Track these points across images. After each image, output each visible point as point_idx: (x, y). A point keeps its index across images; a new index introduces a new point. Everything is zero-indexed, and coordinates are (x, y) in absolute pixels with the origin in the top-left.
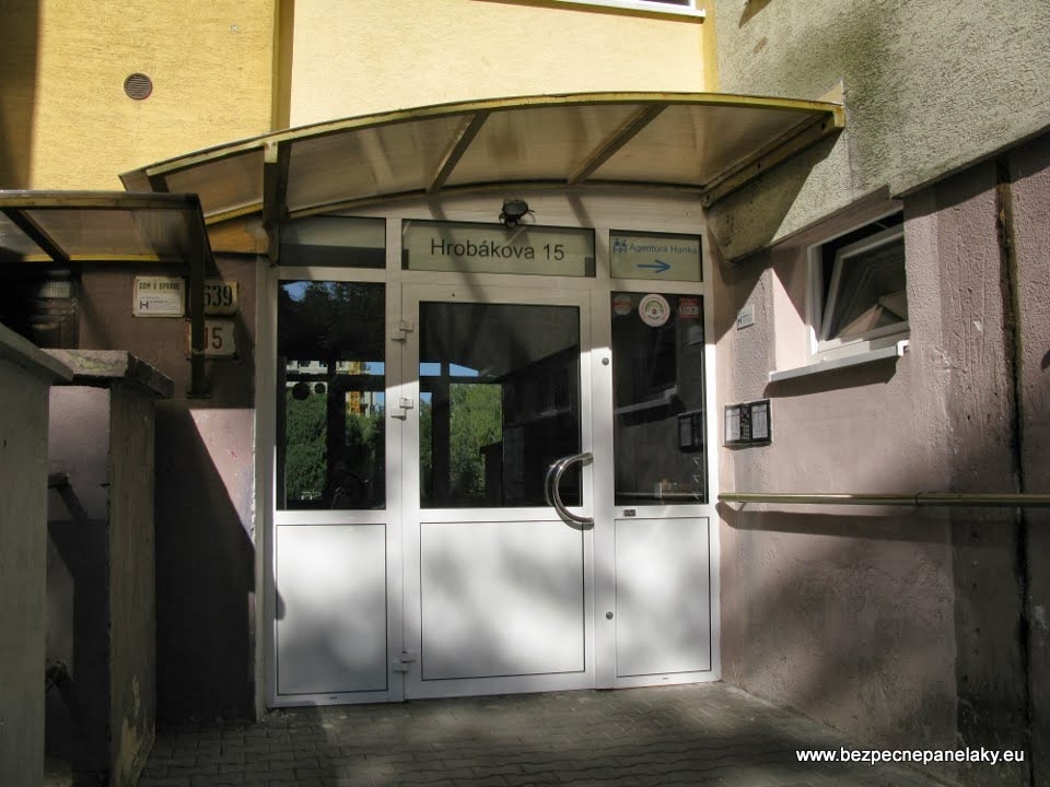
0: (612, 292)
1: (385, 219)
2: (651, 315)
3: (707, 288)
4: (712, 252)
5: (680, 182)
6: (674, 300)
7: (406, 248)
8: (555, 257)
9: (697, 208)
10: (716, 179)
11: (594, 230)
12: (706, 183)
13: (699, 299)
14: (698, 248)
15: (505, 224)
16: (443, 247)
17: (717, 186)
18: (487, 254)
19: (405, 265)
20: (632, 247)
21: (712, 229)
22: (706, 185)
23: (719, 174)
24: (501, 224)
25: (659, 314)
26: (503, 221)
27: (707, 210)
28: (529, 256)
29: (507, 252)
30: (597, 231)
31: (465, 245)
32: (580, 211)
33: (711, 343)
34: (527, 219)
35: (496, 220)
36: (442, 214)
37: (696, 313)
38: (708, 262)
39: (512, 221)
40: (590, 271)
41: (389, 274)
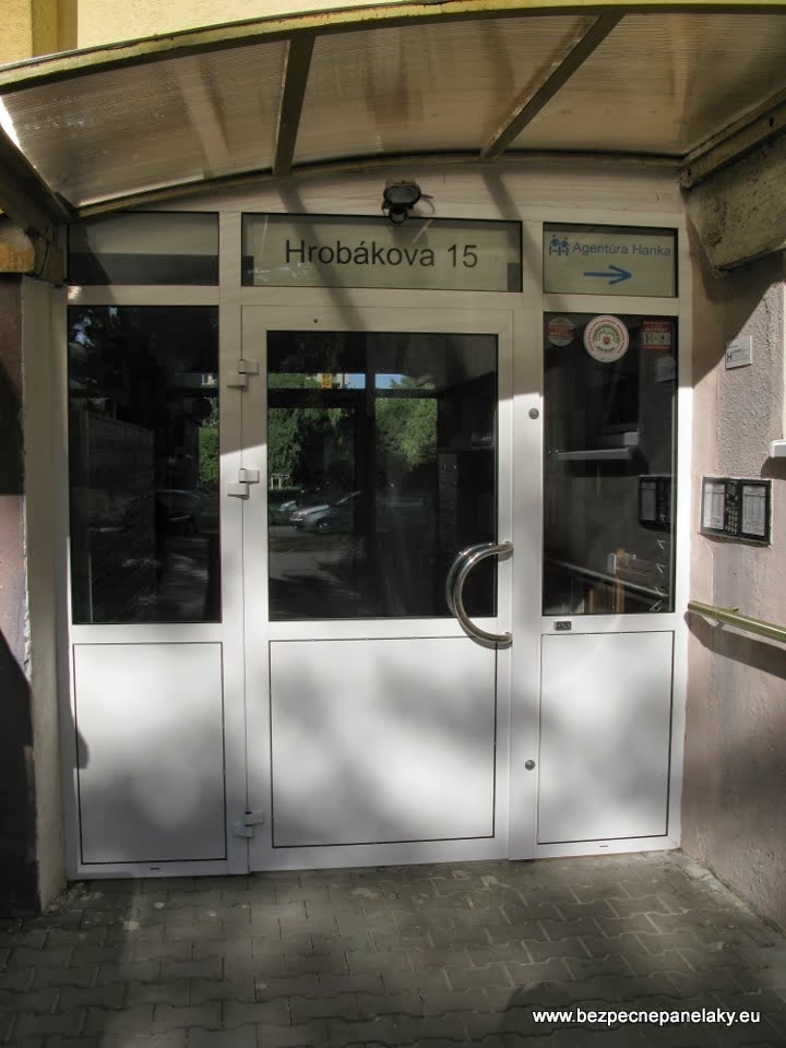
0: (545, 313)
1: (218, 213)
2: (603, 346)
3: (684, 307)
4: (692, 254)
5: (648, 150)
6: (635, 324)
7: (249, 254)
8: (465, 263)
9: (672, 188)
10: (703, 144)
11: (520, 223)
12: (686, 151)
13: (672, 323)
14: (672, 247)
15: (390, 217)
16: (302, 251)
17: (703, 156)
18: (366, 261)
19: (247, 279)
20: (577, 247)
21: (694, 221)
22: (686, 155)
23: (708, 136)
24: (384, 217)
25: (613, 344)
26: (387, 211)
27: (687, 192)
28: (427, 261)
29: (394, 257)
30: (524, 223)
31: (335, 249)
32: (501, 196)
33: (686, 385)
34: (422, 207)
35: (377, 210)
36: (299, 204)
37: (667, 342)
38: (686, 267)
39: (400, 211)
40: (515, 283)
41: (225, 294)
